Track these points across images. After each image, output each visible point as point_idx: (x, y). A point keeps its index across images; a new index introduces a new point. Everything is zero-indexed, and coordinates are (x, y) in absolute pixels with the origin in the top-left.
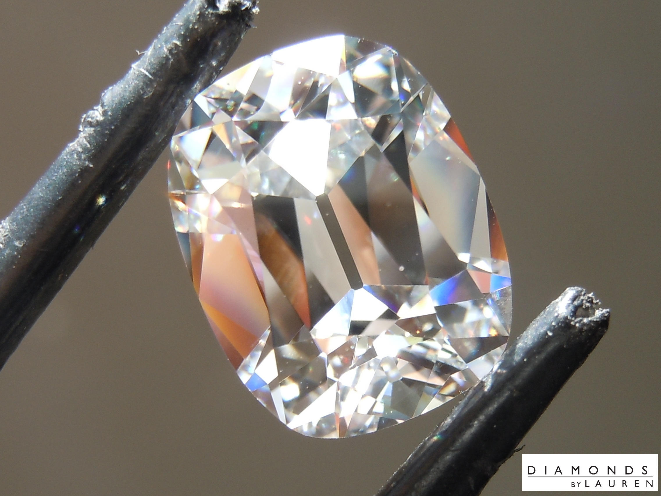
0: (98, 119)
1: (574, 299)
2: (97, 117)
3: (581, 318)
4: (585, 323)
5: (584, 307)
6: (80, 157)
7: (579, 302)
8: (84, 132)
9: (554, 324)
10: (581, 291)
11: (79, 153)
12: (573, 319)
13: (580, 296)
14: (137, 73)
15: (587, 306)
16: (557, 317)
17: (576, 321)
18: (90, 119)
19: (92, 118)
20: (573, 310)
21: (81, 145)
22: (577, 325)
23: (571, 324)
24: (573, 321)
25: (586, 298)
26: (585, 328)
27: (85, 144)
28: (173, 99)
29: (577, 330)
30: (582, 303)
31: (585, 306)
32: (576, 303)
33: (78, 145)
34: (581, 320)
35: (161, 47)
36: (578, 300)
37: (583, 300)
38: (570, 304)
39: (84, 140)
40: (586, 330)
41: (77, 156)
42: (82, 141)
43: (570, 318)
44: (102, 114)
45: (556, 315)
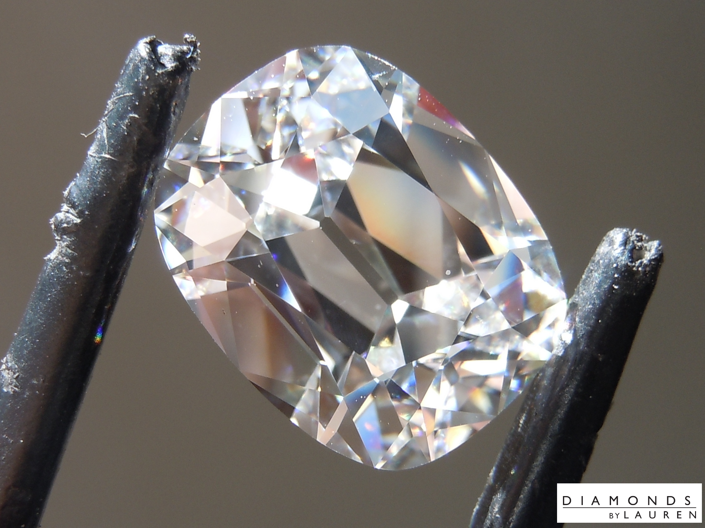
0: (75, 222)
1: (625, 243)
2: (73, 221)
3: (639, 261)
4: (646, 264)
5: (637, 248)
6: (71, 269)
7: (631, 244)
8: (64, 240)
9: (616, 276)
10: (628, 233)
11: (67, 265)
12: (634, 264)
13: (630, 238)
14: (100, 160)
15: (640, 246)
16: (616, 268)
17: (637, 265)
18: (65, 225)
19: (68, 223)
20: (629, 255)
21: (65, 255)
22: (640, 269)
23: (633, 270)
24: (634, 266)
25: (635, 238)
26: (648, 269)
27: (71, 253)
28: (150, 176)
29: (641, 274)
30: (634, 245)
31: (638, 246)
32: (628, 247)
33: (63, 257)
34: (641, 263)
35: (118, 125)
36: (630, 243)
37: (633, 242)
38: (623, 250)
39: (68, 250)
40: (649, 271)
41: (67, 269)
42: (66, 250)
43: (631, 264)
44: (78, 217)
45: (615, 265)
